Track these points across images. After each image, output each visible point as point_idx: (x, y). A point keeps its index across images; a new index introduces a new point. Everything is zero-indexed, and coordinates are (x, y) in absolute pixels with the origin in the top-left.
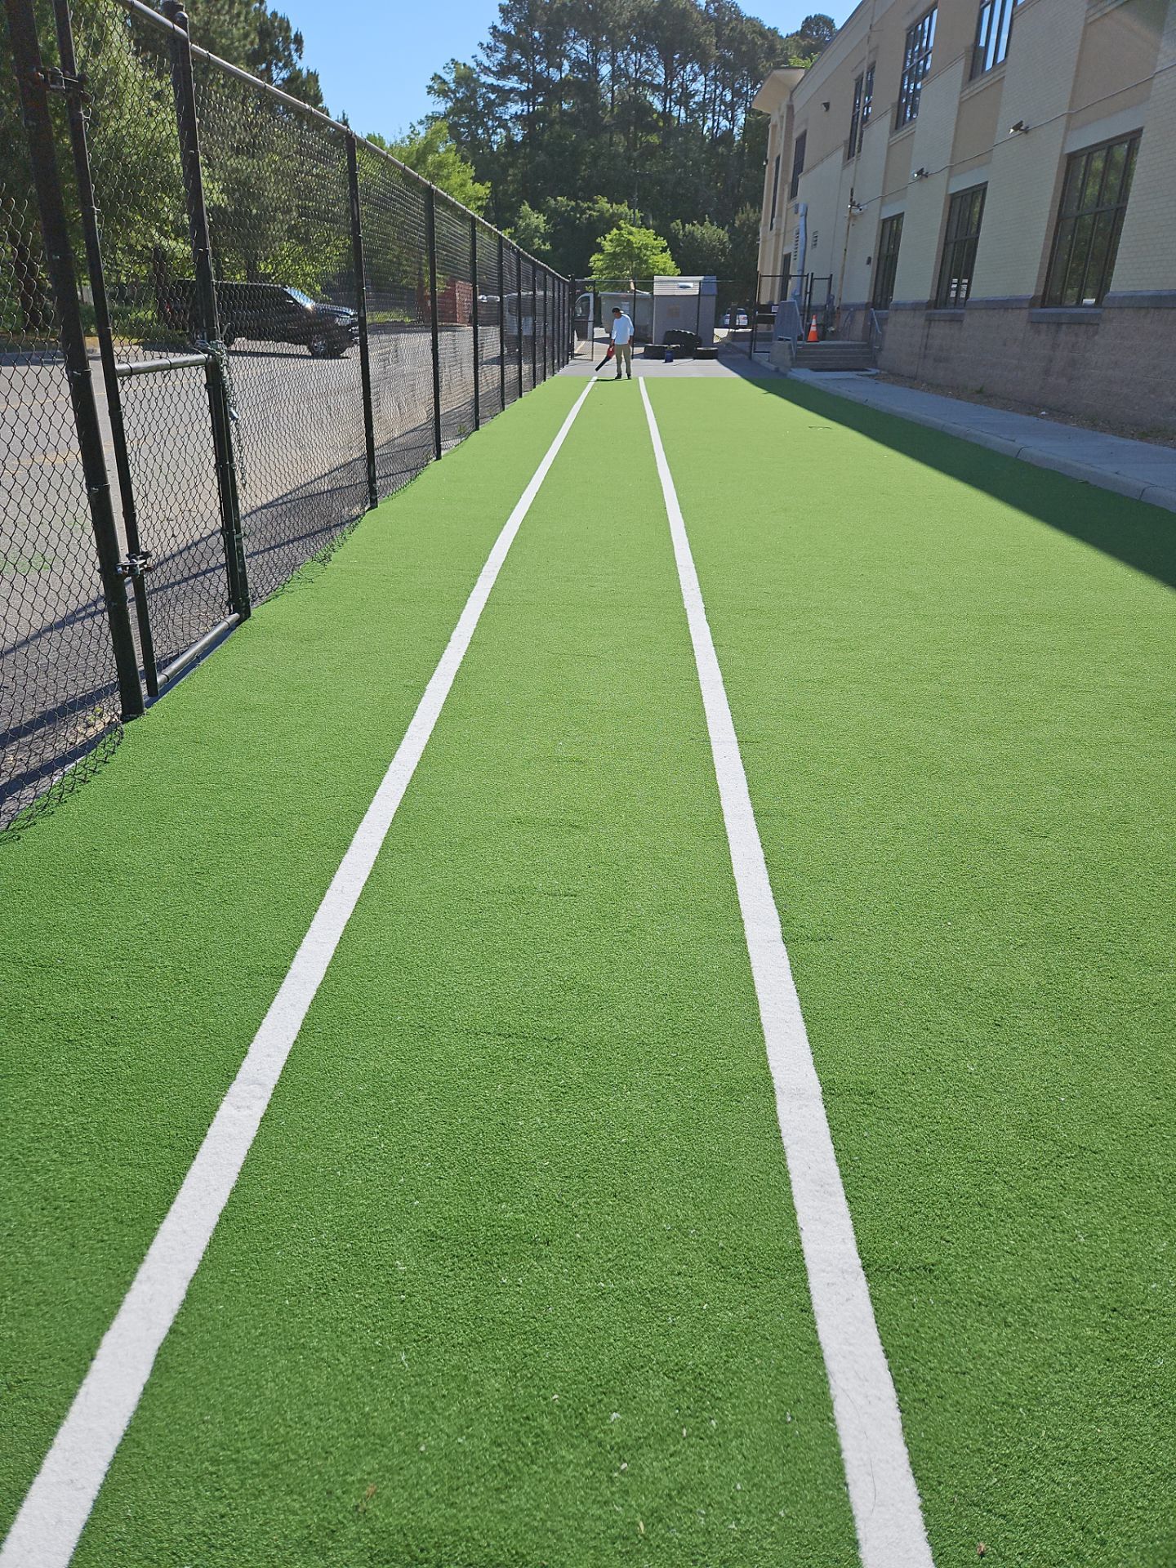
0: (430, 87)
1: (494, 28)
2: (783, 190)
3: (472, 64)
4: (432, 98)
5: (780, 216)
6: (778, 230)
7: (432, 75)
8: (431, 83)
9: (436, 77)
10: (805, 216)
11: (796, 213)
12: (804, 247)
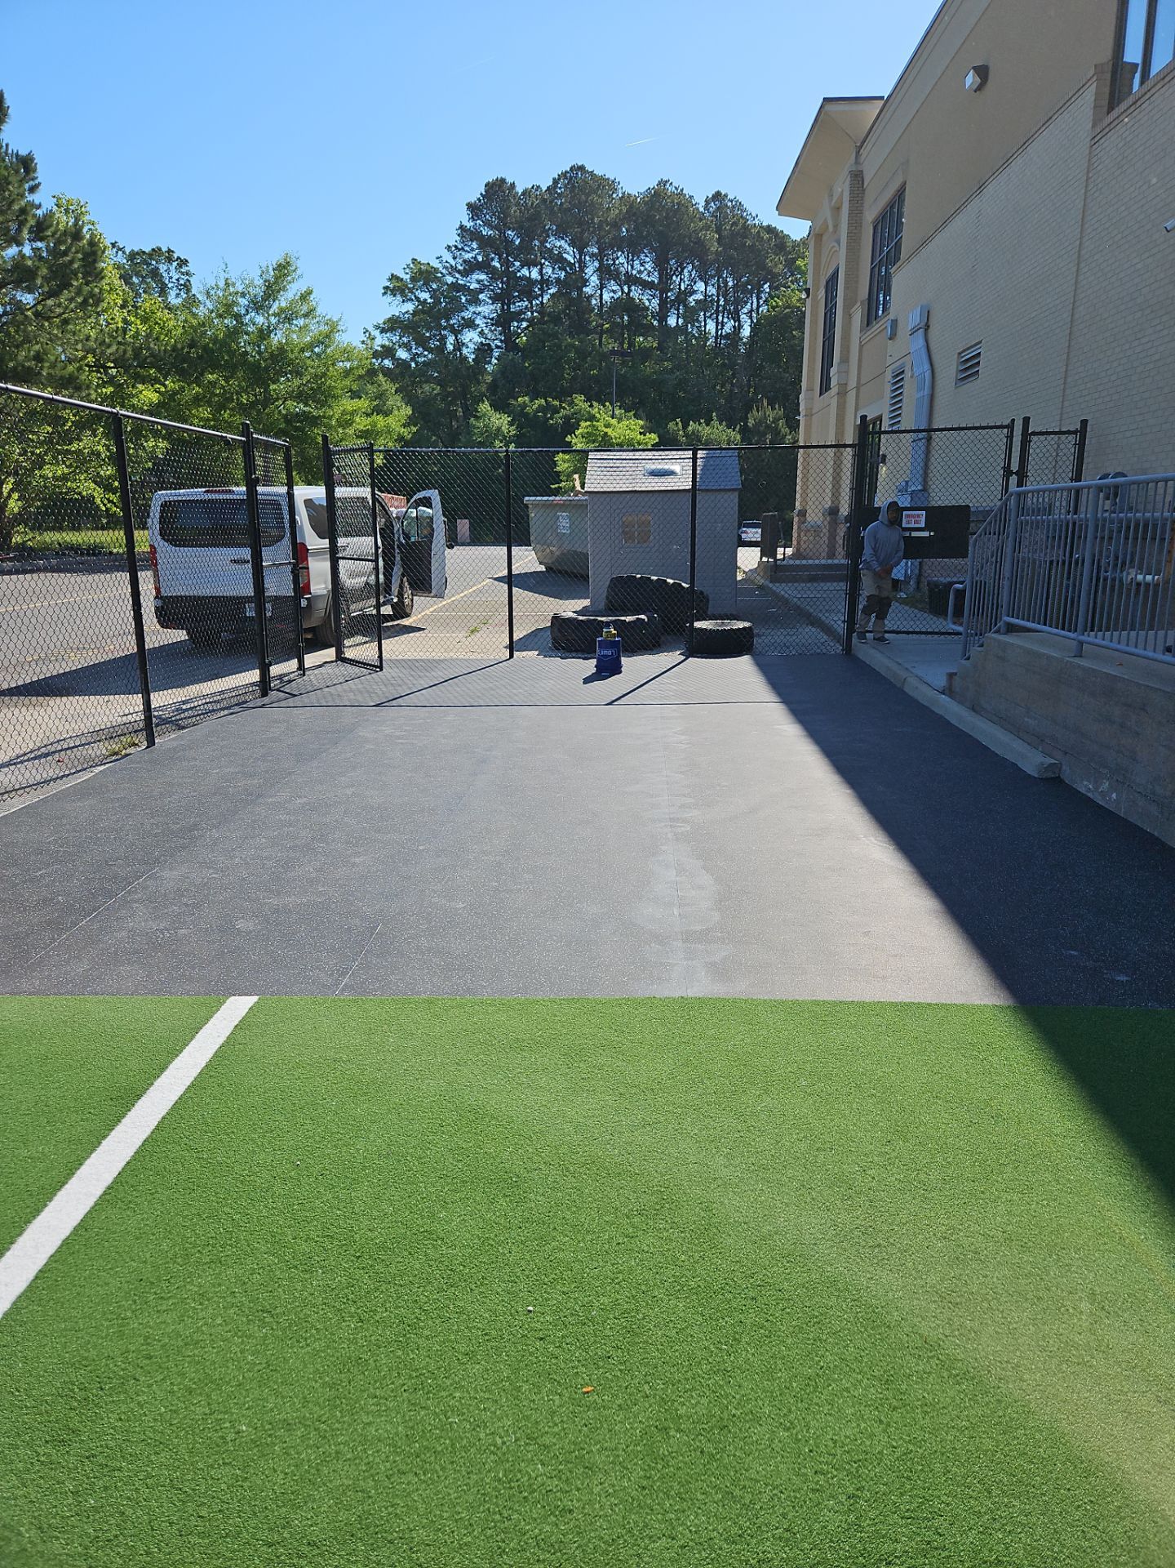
0: (386, 288)
1: (462, 227)
2: (848, 316)
3: (436, 264)
4: (389, 298)
5: (845, 359)
6: (843, 387)
7: (388, 275)
8: (388, 284)
9: (393, 277)
10: (926, 330)
11: (890, 339)
12: (927, 391)
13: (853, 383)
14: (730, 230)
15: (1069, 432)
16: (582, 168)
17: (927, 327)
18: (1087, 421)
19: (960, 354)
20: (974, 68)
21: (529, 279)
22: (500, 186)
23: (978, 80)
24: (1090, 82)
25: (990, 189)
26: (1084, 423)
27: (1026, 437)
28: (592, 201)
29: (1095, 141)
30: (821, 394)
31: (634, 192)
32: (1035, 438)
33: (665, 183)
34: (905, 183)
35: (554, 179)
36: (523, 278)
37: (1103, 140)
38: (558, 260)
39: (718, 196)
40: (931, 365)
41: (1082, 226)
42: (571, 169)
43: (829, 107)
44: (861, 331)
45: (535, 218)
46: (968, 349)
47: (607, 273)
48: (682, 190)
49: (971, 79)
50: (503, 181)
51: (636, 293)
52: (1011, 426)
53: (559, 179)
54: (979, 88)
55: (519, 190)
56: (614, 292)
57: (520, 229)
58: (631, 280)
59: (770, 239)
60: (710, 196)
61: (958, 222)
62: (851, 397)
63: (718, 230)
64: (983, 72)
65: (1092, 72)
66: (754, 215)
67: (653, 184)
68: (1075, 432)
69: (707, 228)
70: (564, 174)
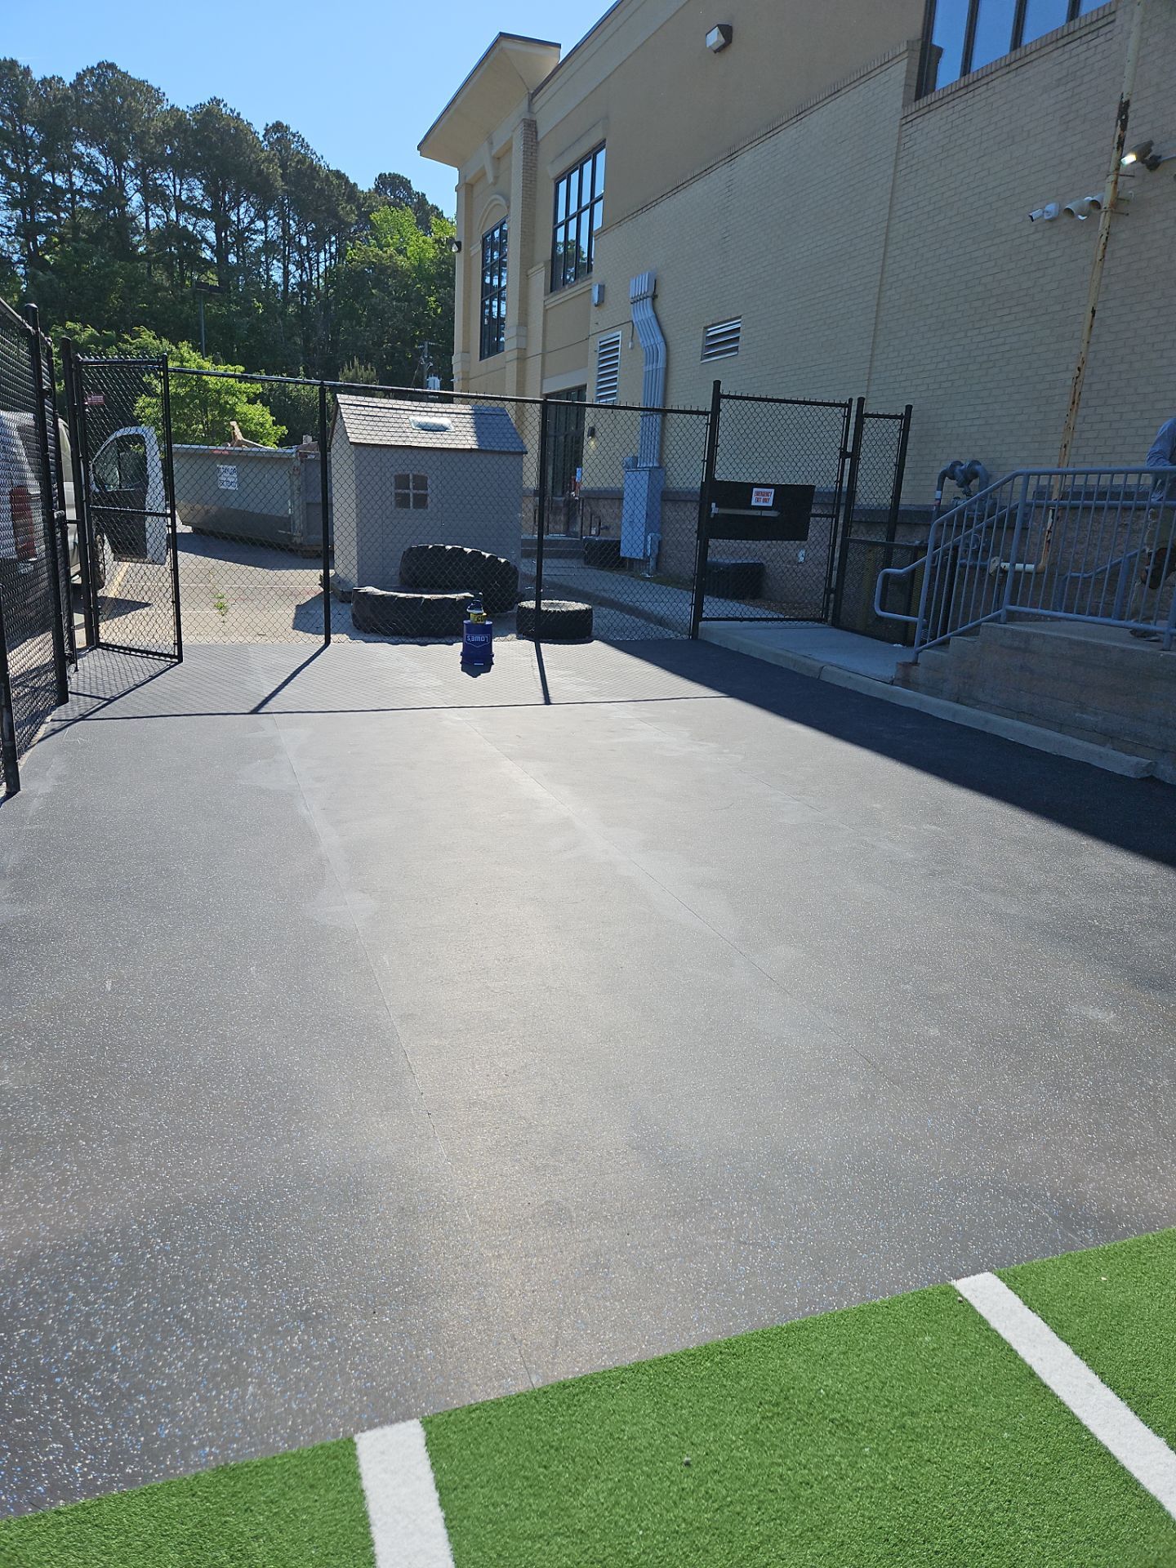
2: (525, 277)
5: (524, 323)
6: (522, 352)
10: (653, 299)
11: (596, 306)
12: (661, 364)
13: (535, 347)
14: (296, 167)
15: (896, 417)
16: (112, 66)
17: (654, 297)
18: (911, 406)
19: (706, 328)
20: (718, 25)
21: (54, 185)
22: (10, 69)
23: (722, 40)
24: (899, 59)
25: (746, 158)
26: (909, 408)
27: (861, 417)
28: (129, 106)
29: (906, 120)
30: (482, 358)
31: (183, 107)
32: (867, 420)
33: (219, 102)
34: (604, 141)
35: (78, 74)
36: (47, 183)
37: (919, 120)
38: (90, 170)
39: (278, 127)
40: (663, 335)
41: (891, 207)
42: (99, 65)
43: (505, 44)
44: (545, 295)
45: (59, 113)
46: (719, 324)
47: (153, 195)
48: (239, 114)
49: (714, 38)
50: (13, 63)
51: (187, 222)
52: (848, 406)
53: (85, 75)
54: (720, 49)
55: (37, 76)
56: (159, 217)
57: (40, 126)
58: (181, 207)
59: (339, 186)
60: (270, 125)
61: (698, 189)
62: (534, 365)
63: (283, 166)
64: (727, 31)
65: (903, 48)
66: (319, 156)
67: (205, 100)
68: (900, 417)
69: (269, 160)
70: (91, 71)
